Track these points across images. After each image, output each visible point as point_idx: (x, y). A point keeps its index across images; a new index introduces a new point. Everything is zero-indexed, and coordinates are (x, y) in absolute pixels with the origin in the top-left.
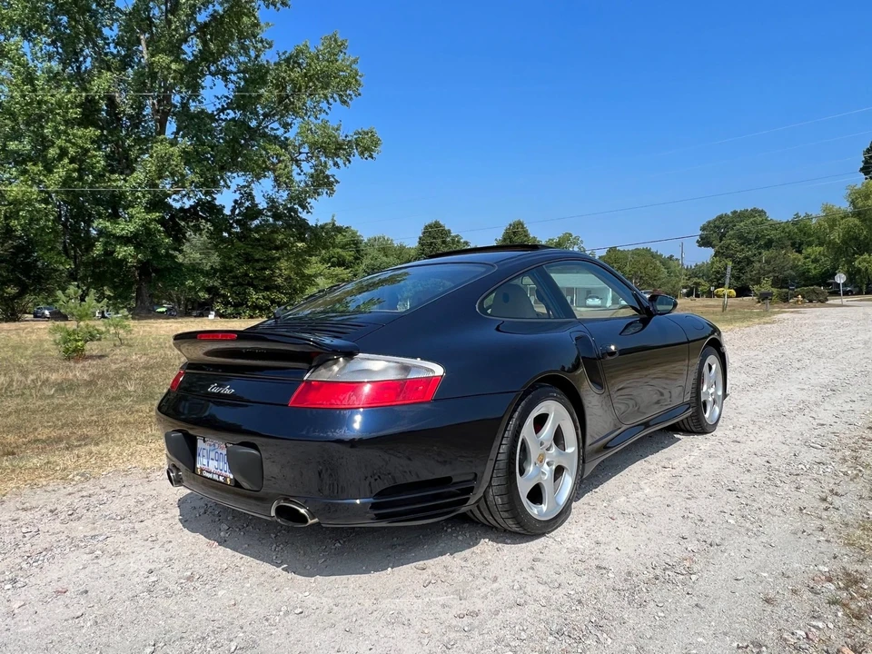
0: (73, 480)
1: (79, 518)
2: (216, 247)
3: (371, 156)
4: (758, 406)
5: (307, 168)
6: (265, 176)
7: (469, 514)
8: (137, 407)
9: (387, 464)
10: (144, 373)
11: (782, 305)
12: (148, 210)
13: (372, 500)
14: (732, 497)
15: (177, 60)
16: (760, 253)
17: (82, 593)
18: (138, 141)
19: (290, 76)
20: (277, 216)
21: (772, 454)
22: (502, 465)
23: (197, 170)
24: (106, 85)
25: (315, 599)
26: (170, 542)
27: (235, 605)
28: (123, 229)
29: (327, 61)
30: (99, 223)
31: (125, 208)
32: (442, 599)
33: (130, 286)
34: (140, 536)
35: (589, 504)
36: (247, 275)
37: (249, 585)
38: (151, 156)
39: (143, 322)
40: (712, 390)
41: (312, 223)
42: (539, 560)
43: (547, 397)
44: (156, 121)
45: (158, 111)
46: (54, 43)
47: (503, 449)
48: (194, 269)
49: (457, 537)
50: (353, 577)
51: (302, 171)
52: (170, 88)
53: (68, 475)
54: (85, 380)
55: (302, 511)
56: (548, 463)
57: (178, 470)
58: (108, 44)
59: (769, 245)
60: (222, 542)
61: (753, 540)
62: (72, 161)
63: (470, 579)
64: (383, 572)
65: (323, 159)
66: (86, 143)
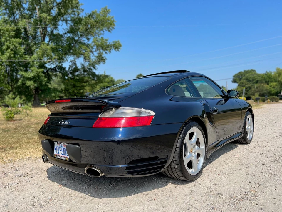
0: (5, 162)
1: (7, 176)
2: (63, 82)
3: (118, 50)
4: (264, 134)
5: (96, 54)
6: (80, 57)
7: (164, 173)
8: (33, 137)
9: (132, 152)
10: (35, 125)
11: (263, 103)
12: (39, 68)
13: (126, 166)
14: (264, 166)
15: (49, 15)
16: (254, 85)
17: (5, 206)
18: (35, 44)
19: (90, 21)
20: (85, 71)
21: (275, 151)
22: (178, 152)
23: (56, 54)
24: (24, 24)
25: (103, 207)
26: (43, 185)
27: (69, 210)
28: (29, 75)
29: (104, 16)
30: (20, 73)
31: (30, 68)
32: (156, 207)
33: (31, 96)
34: (31, 183)
35: (209, 169)
36: (74, 92)
37: (75, 202)
38: (40, 49)
39: (36, 109)
40: (249, 128)
41: (97, 73)
42: (193, 191)
43: (194, 126)
44: (42, 37)
45: (42, 33)
46: (6, 9)
47: (178, 145)
48: (55, 90)
49: (158, 182)
50: (118, 199)
51: (94, 55)
52: (47, 25)
53: (4, 160)
54: (14, 128)
55: (98, 170)
56: (194, 152)
57: (47, 156)
58: (25, 10)
59: (257, 82)
60: (64, 185)
61: (277, 183)
62: (12, 50)
63: (166, 199)
64: (130, 196)
65: (101, 51)
66: (17, 44)
